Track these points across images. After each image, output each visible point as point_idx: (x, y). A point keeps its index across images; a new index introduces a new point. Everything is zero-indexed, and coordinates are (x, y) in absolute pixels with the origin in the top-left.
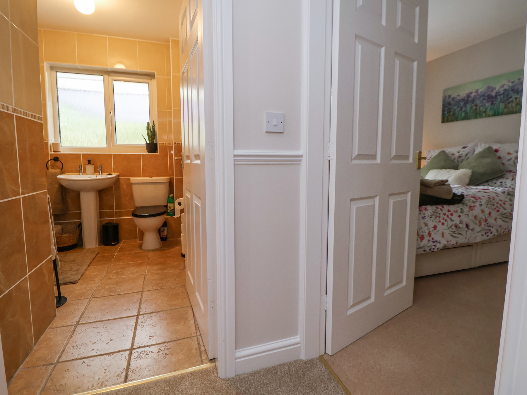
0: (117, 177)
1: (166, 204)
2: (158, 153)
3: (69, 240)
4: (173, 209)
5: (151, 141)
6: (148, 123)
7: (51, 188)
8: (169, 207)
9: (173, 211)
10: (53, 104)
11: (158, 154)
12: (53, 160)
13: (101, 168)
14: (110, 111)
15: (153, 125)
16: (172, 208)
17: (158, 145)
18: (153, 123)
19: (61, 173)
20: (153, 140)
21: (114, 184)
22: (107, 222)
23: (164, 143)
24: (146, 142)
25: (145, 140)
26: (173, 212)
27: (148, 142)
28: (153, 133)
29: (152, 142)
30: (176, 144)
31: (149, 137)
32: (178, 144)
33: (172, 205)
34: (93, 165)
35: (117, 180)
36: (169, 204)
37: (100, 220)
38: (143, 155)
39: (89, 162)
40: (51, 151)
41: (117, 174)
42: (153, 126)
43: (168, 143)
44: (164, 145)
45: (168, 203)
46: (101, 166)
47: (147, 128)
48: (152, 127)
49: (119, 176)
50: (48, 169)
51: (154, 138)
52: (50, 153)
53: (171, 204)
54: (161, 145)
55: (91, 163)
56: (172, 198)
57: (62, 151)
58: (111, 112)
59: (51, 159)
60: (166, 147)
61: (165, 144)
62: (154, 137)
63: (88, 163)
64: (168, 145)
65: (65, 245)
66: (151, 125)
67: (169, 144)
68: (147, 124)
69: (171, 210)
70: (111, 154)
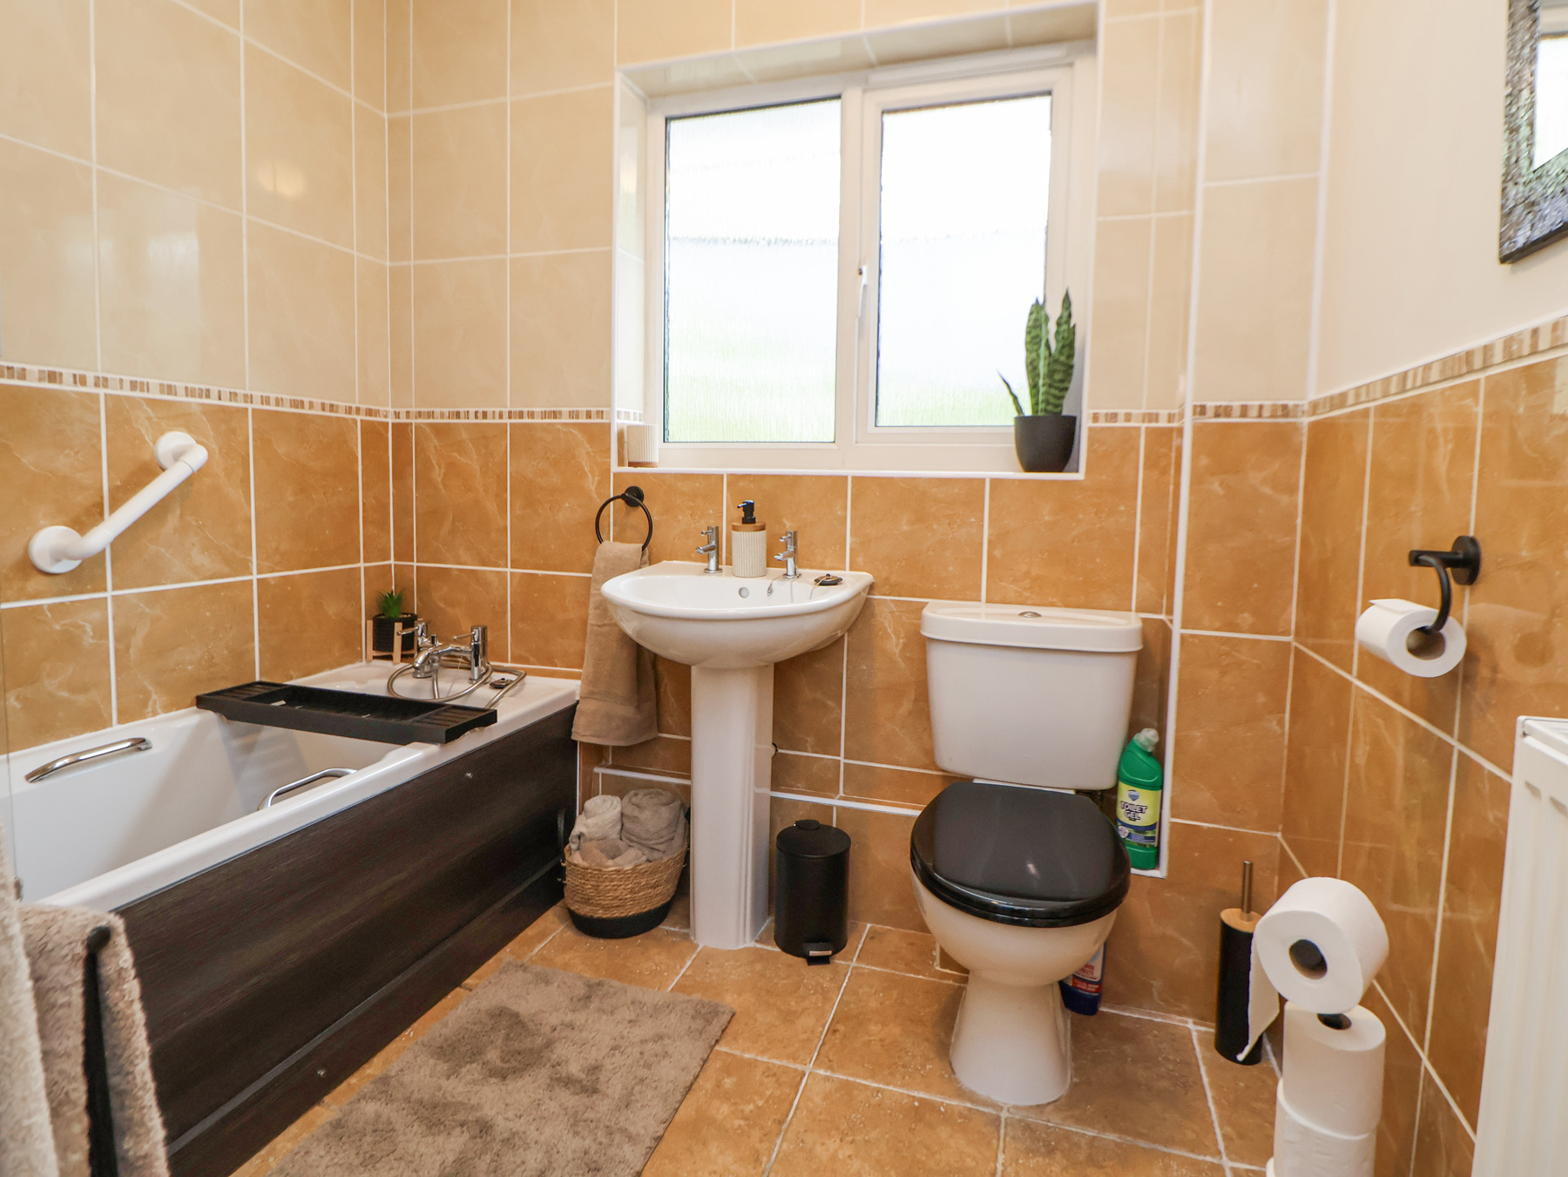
0: (864, 595)
1: (1103, 781)
2: (1077, 471)
3: (632, 891)
4: (1152, 827)
5: (1047, 402)
6: (1038, 308)
7: (599, 626)
8: (1125, 805)
9: (1149, 834)
10: (645, 259)
11: (1079, 476)
12: (620, 501)
13: (795, 544)
14: (860, 264)
15: (1066, 314)
16: (1145, 820)
17: (1085, 426)
18: (1067, 302)
19: (646, 558)
20: (1056, 397)
21: (849, 631)
22: (801, 815)
23: (1121, 412)
24: (1019, 409)
25: (1015, 398)
26: (1147, 843)
27: (1028, 412)
28: (1063, 358)
29: (1050, 408)
30: (1210, 412)
31: (1034, 387)
32: (1217, 415)
33: (1146, 798)
34: (762, 528)
35: (861, 613)
36: (1125, 792)
37: (773, 800)
38: (996, 482)
39: (748, 515)
40: (621, 463)
41: (866, 578)
42: (1060, 318)
43: (1143, 411)
44: (1120, 424)
45: (1119, 777)
46: (795, 533)
47: (1028, 333)
48: (1059, 324)
49: (871, 588)
50: (601, 541)
51: (1061, 385)
52: (615, 468)
53: (1139, 791)
54: (1102, 424)
55: (753, 521)
56: (1150, 755)
57: (664, 459)
58: (864, 269)
59: (616, 495)
60: (1129, 436)
61: (1128, 417)
62: (1062, 381)
63: (745, 521)
64: (1144, 426)
65: (617, 914)
66: (1054, 311)
67: (1150, 421)
68: (1031, 313)
69: (1138, 830)
70: (846, 477)
